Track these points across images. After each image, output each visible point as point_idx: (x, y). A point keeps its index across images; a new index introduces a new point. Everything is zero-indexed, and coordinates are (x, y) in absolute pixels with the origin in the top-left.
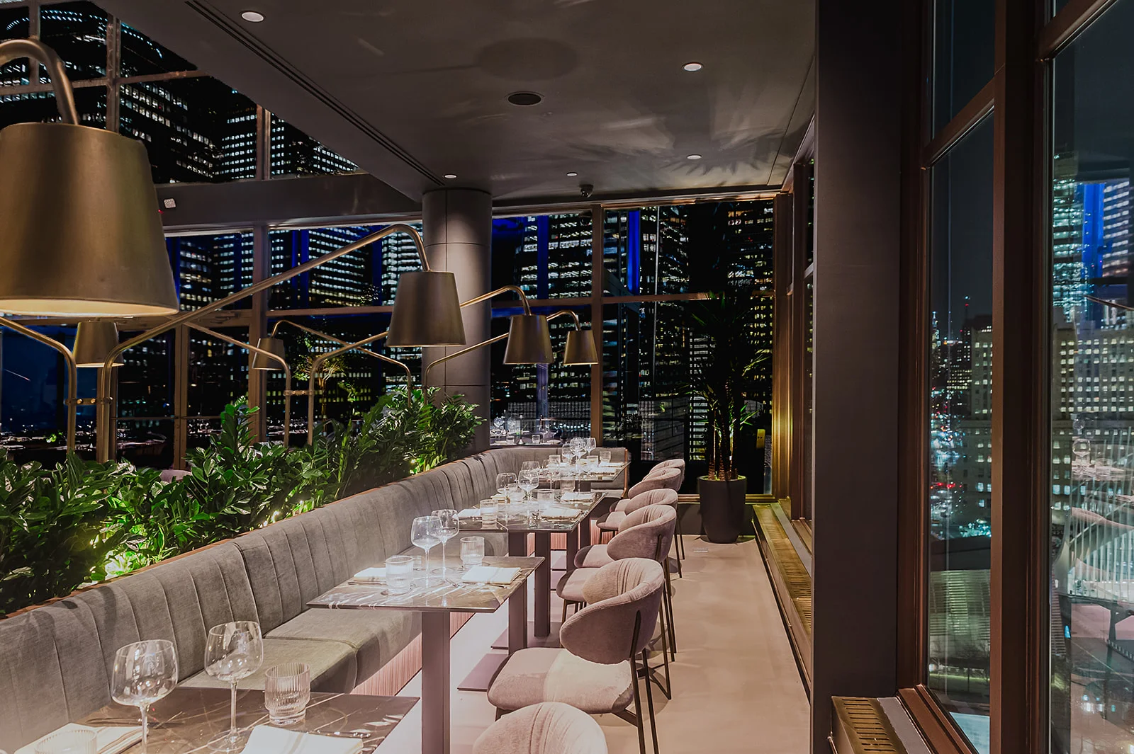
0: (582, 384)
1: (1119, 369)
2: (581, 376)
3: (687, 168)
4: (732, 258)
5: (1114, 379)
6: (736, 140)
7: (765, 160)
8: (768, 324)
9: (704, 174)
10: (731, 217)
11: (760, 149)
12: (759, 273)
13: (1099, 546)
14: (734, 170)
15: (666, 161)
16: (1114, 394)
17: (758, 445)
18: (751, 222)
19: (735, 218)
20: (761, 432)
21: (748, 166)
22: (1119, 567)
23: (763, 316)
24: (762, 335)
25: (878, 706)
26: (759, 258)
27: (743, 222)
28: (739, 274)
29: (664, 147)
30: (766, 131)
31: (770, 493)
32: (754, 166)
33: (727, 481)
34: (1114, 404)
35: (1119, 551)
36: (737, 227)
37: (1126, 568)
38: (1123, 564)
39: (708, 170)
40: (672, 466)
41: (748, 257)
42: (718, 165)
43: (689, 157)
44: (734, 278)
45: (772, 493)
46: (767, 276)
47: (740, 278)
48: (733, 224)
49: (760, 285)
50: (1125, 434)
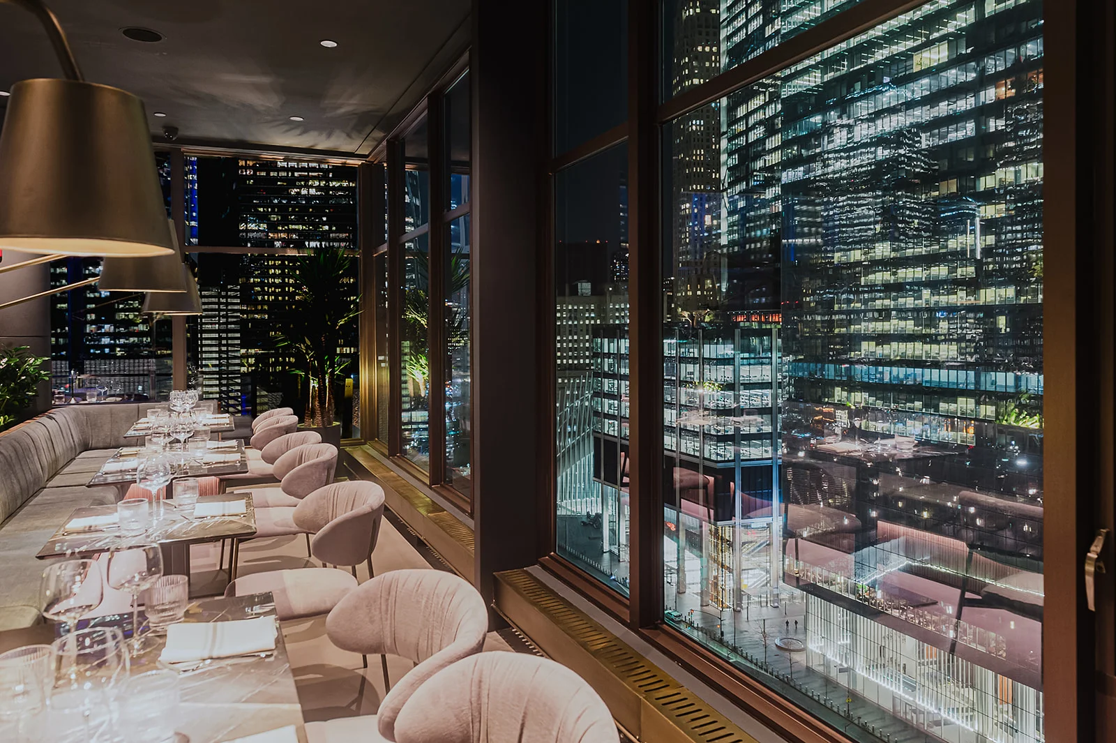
0: (61, 340)
1: (574, 330)
2: (59, 331)
3: (286, 128)
4: (244, 209)
5: (570, 338)
6: (342, 111)
7: (360, 132)
8: (283, 280)
9: (300, 135)
10: (242, 166)
11: (359, 123)
12: (273, 227)
13: (562, 472)
14: (329, 136)
15: (266, 118)
16: (570, 350)
17: (346, 394)
18: (264, 174)
19: (246, 167)
20: (349, 381)
21: (344, 135)
22: (575, 488)
23: (278, 272)
24: (277, 290)
25: (526, 572)
26: (273, 212)
27: (255, 173)
28: (252, 226)
29: (271, 105)
30: (371, 108)
31: (359, 437)
32: (349, 136)
33: (325, 427)
34: (570, 358)
35: (575, 475)
36: (249, 177)
37: (580, 488)
38: (578, 485)
39: (305, 132)
40: (284, 414)
41: (261, 210)
42: (314, 129)
43: (292, 118)
44: (247, 231)
45: (361, 437)
46: (281, 231)
47: (253, 231)
48: (244, 173)
49: (273, 240)
50: (578, 381)
